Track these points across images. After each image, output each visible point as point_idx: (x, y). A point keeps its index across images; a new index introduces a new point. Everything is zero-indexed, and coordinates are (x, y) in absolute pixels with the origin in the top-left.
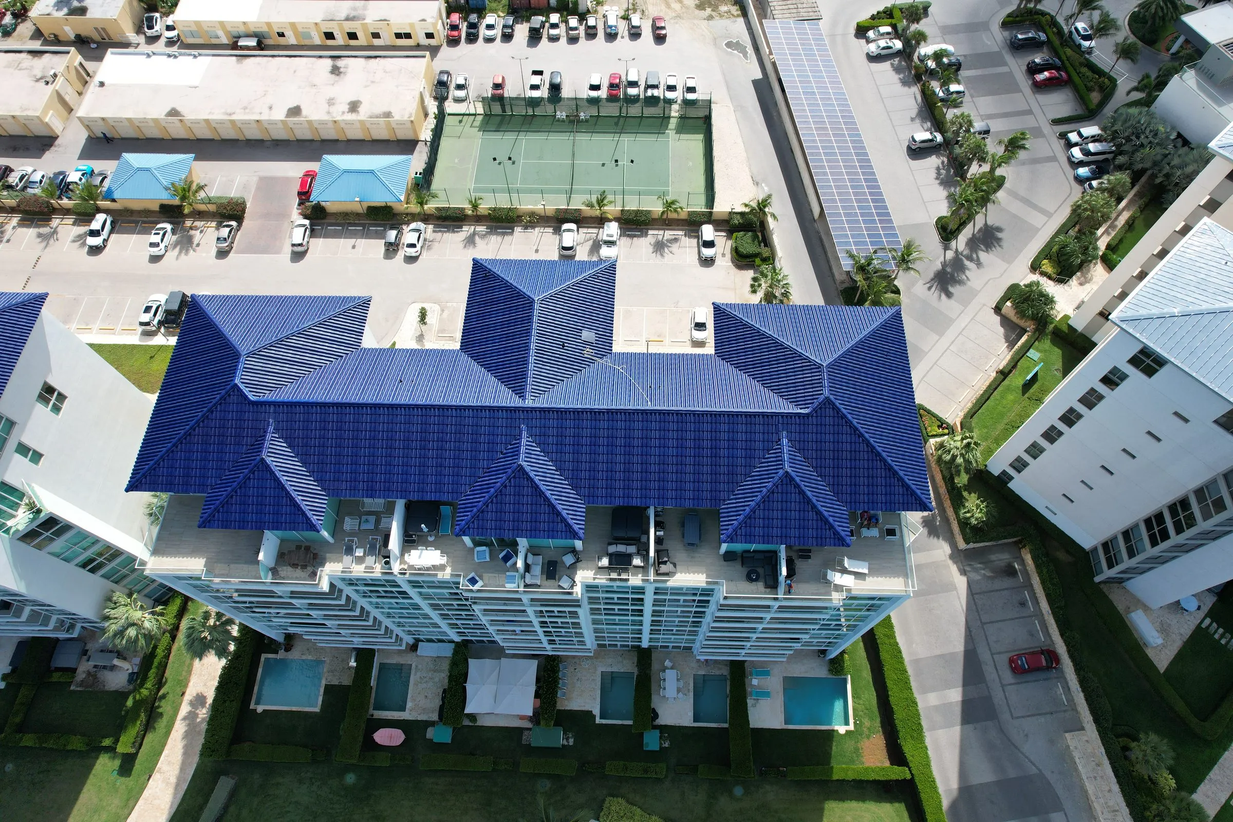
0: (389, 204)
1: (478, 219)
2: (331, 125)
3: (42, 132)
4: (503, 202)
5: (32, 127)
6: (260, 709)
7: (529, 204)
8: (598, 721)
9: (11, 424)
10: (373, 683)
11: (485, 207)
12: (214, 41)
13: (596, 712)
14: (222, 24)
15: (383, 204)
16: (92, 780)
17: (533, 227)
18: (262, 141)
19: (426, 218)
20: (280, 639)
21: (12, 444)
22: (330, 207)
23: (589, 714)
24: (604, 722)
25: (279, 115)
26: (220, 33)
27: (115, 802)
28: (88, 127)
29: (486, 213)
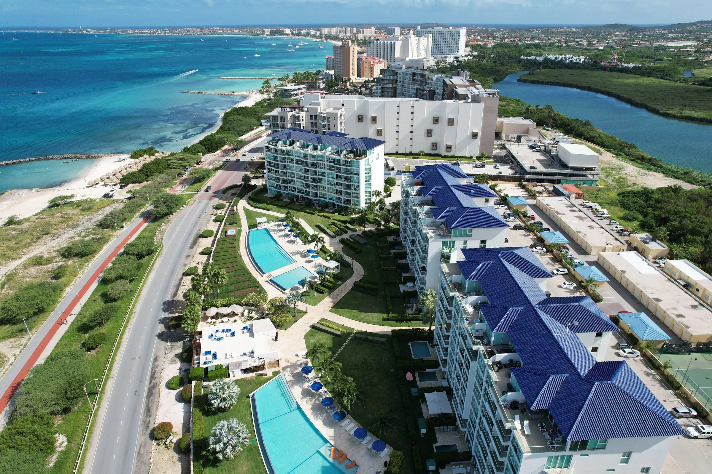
0: (639, 339)
1: (662, 374)
2: (662, 312)
3: (588, 251)
4: (679, 379)
5: (588, 249)
6: (410, 344)
7: (688, 389)
8: (434, 445)
9: (471, 236)
10: (427, 370)
11: (669, 371)
12: (673, 276)
13: (438, 444)
14: (681, 272)
15: (637, 337)
16: (380, 314)
17: (678, 397)
18: (636, 299)
19: (644, 355)
20: (435, 342)
21: (465, 239)
22: (621, 323)
23: (436, 442)
24: (434, 448)
25: (651, 296)
26: (677, 275)
27: (375, 320)
28: (599, 258)
29: (666, 373)
